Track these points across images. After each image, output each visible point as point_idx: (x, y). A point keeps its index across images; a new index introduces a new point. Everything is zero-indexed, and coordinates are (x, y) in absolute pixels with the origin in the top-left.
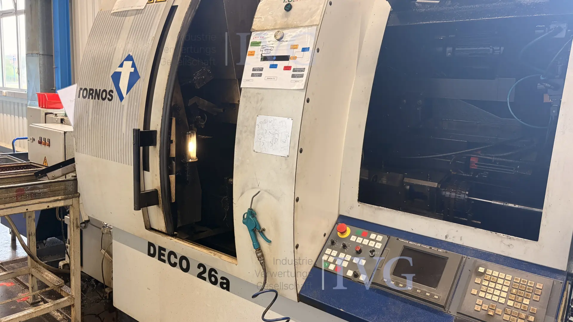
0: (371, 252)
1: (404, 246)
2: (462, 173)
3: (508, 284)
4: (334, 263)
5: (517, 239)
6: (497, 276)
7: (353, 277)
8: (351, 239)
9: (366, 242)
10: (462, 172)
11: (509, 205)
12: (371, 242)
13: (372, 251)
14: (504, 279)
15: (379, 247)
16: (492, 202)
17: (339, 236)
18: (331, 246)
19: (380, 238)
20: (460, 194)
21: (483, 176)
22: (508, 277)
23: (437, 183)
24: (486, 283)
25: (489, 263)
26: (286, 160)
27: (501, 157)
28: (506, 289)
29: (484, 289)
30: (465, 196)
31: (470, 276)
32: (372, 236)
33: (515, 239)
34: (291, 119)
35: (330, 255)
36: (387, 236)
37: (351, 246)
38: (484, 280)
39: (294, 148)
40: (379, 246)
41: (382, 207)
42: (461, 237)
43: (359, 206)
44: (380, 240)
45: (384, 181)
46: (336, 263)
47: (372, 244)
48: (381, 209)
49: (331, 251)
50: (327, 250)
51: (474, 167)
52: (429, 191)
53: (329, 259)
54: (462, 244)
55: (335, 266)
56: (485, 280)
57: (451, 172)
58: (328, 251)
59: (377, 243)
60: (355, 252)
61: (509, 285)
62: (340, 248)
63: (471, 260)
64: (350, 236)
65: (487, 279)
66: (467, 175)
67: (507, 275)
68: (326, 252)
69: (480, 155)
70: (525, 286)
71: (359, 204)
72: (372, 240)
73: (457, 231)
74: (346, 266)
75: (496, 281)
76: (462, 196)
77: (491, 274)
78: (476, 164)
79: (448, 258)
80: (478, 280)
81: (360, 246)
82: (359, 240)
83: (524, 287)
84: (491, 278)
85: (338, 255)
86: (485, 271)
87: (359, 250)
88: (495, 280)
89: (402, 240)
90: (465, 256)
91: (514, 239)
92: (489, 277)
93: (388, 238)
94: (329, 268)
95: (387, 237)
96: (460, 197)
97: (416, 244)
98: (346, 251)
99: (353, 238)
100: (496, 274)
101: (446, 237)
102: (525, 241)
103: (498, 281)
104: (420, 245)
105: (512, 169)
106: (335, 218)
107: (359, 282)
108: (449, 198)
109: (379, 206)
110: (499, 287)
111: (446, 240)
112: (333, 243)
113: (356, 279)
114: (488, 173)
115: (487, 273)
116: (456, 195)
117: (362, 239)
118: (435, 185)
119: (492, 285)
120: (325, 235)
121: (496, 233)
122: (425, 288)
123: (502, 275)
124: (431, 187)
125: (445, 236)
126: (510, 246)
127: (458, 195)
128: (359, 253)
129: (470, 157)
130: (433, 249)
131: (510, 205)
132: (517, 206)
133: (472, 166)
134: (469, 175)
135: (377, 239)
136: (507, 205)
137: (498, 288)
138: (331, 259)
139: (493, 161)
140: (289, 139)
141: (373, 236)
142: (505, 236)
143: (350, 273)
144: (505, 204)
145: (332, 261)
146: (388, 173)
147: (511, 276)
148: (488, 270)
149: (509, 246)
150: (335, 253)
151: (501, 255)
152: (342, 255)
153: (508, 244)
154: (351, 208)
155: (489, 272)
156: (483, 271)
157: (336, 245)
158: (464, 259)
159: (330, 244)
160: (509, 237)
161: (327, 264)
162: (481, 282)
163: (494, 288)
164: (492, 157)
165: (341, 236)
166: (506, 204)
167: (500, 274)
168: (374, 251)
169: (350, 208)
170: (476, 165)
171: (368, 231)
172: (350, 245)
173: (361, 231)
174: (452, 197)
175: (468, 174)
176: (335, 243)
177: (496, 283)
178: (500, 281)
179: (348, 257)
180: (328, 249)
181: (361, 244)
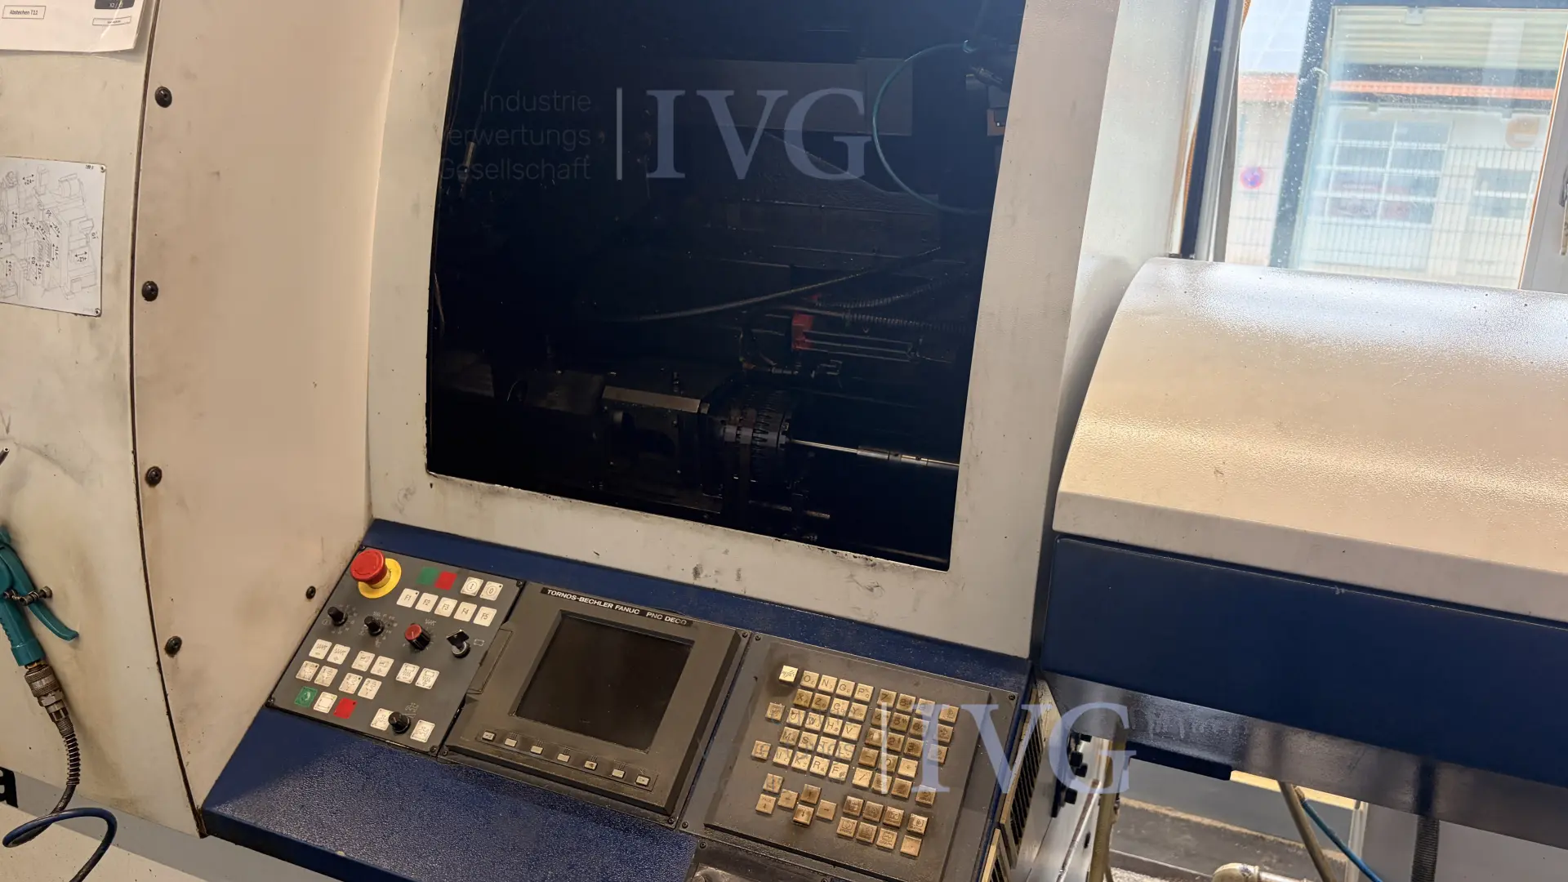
0: (452, 640)
1: (565, 615)
2: (771, 366)
3: (861, 715)
4: (334, 688)
5: (892, 567)
6: (832, 690)
7: (392, 732)
8: (400, 602)
9: (446, 606)
10: (772, 363)
11: (902, 459)
12: (464, 605)
13: (459, 639)
14: (851, 699)
15: (486, 623)
16: (859, 452)
17: (362, 593)
18: (330, 629)
19: (493, 589)
20: (766, 433)
21: (829, 373)
22: (862, 691)
23: (699, 401)
24: (796, 717)
25: (811, 650)
26: (92, 326)
27: (866, 311)
28: (852, 732)
29: (791, 736)
30: (781, 436)
31: (753, 700)
32: (470, 586)
33: (887, 568)
34: (97, 167)
35: (323, 662)
36: (516, 582)
37: (395, 625)
38: (792, 709)
39: (117, 279)
40: (486, 617)
41: (503, 485)
42: (739, 570)
43: (431, 485)
44: (493, 597)
45: (557, 401)
46: (342, 688)
47: (465, 612)
48: (499, 492)
49: (327, 649)
50: (316, 645)
51: (802, 345)
52: (676, 426)
53: (319, 676)
54: (742, 593)
55: (335, 697)
56: (797, 706)
57: (740, 364)
58: (319, 649)
59: (484, 610)
60: (406, 644)
61: (861, 718)
62: (361, 633)
63: (762, 644)
64: (397, 592)
65: (802, 703)
66: (785, 372)
67: (860, 686)
68: (312, 654)
69: (818, 308)
70: (907, 717)
71: (432, 480)
72: (468, 599)
73: (726, 552)
74: (371, 696)
75: (826, 709)
76: (772, 437)
77: (813, 686)
78: (807, 335)
79: (692, 642)
80: (774, 710)
81: (427, 622)
82: (427, 602)
83: (904, 720)
84: (813, 697)
85: (351, 658)
86: (799, 677)
87: (417, 638)
88: (824, 705)
89: (557, 594)
90: (748, 632)
91: (884, 569)
92: (808, 697)
93: (518, 589)
94: (316, 708)
95: (517, 585)
96: (765, 440)
97: (599, 603)
98: (377, 642)
99: (407, 598)
100: (828, 683)
101: (696, 573)
102: (915, 572)
103: (832, 708)
104: (611, 606)
105: (904, 348)
106: (357, 531)
107: (411, 749)
108: (735, 445)
109: (494, 483)
110: (833, 726)
111: (697, 583)
112: (338, 618)
113: (401, 740)
114: (841, 362)
115: (804, 683)
116: (755, 435)
117: (437, 597)
118: (693, 406)
119: (815, 721)
120: (311, 594)
121: (836, 553)
122: (610, 751)
123: (846, 686)
124: (681, 415)
125: (692, 571)
126: (875, 589)
127: (760, 435)
128: (418, 645)
129: (791, 314)
130: (649, 617)
131: (907, 460)
132: (924, 461)
133: (798, 343)
134: (790, 372)
135: (483, 595)
136: (897, 459)
137: (832, 731)
138: (327, 676)
139: (847, 325)
140: (96, 244)
141: (472, 585)
142: (860, 558)
143: (381, 721)
144: (892, 457)
145: (328, 683)
146: (559, 372)
147: (871, 688)
148: (806, 673)
149: (871, 590)
150: (340, 654)
151: (851, 621)
152: (363, 660)
153: (870, 584)
154: (409, 493)
155: (811, 678)
156: (791, 679)
157: (349, 626)
158: (744, 641)
159: (330, 623)
160: (871, 563)
161: (309, 695)
162: (785, 714)
163: (820, 733)
164: (845, 311)
165: (368, 592)
166: (896, 455)
167: (840, 684)
168: (463, 637)
169: (405, 496)
170: (807, 338)
171: (457, 569)
172: (393, 622)
173: (433, 570)
174: (742, 441)
175: (788, 369)
176: (346, 619)
177: (826, 713)
178: (840, 706)
179: (383, 666)
180: (319, 642)
181: (431, 615)
